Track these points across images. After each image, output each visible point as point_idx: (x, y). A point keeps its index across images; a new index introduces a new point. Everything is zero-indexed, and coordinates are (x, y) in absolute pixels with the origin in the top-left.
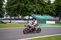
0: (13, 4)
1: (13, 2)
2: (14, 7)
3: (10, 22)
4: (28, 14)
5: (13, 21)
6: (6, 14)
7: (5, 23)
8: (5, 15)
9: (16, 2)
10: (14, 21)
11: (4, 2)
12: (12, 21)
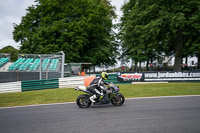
0: (146, 20)
1: (145, 13)
2: (149, 29)
3: (142, 80)
4: (197, 48)
5: (151, 75)
6: (121, 53)
7: (127, 82)
8: (118, 56)
9: (157, 12)
10: (155, 75)
11: (115, 17)
12: (146, 75)
